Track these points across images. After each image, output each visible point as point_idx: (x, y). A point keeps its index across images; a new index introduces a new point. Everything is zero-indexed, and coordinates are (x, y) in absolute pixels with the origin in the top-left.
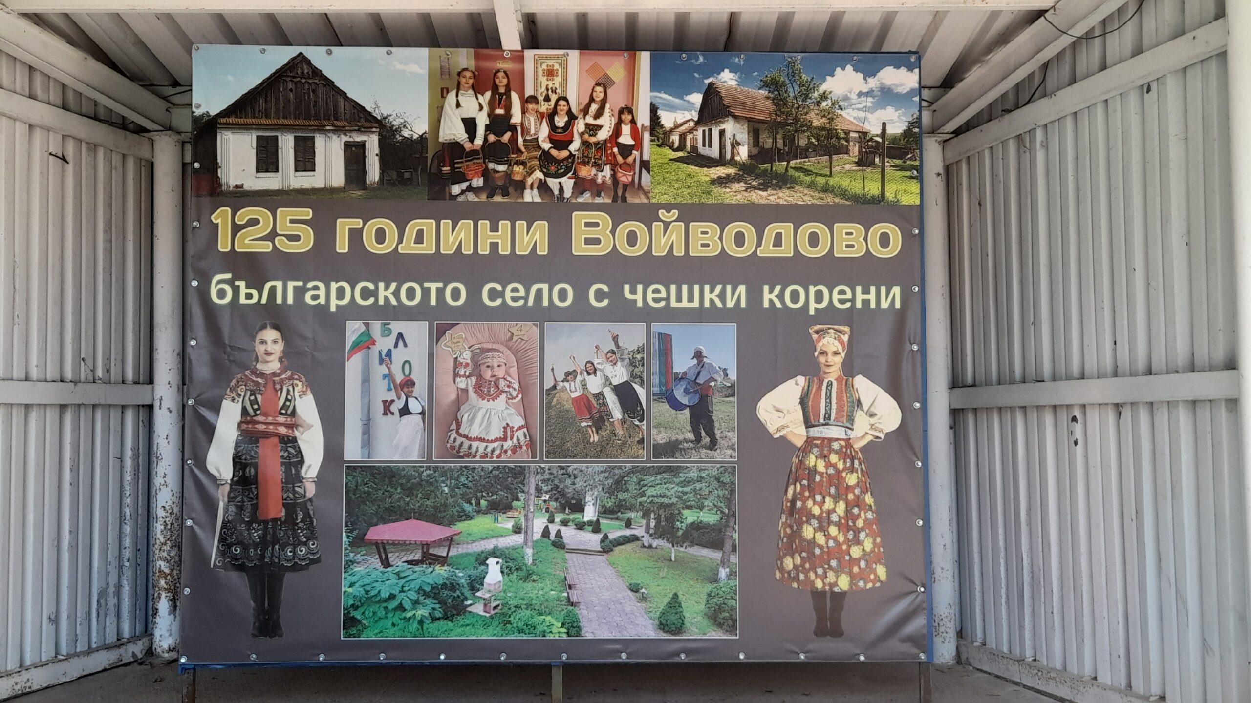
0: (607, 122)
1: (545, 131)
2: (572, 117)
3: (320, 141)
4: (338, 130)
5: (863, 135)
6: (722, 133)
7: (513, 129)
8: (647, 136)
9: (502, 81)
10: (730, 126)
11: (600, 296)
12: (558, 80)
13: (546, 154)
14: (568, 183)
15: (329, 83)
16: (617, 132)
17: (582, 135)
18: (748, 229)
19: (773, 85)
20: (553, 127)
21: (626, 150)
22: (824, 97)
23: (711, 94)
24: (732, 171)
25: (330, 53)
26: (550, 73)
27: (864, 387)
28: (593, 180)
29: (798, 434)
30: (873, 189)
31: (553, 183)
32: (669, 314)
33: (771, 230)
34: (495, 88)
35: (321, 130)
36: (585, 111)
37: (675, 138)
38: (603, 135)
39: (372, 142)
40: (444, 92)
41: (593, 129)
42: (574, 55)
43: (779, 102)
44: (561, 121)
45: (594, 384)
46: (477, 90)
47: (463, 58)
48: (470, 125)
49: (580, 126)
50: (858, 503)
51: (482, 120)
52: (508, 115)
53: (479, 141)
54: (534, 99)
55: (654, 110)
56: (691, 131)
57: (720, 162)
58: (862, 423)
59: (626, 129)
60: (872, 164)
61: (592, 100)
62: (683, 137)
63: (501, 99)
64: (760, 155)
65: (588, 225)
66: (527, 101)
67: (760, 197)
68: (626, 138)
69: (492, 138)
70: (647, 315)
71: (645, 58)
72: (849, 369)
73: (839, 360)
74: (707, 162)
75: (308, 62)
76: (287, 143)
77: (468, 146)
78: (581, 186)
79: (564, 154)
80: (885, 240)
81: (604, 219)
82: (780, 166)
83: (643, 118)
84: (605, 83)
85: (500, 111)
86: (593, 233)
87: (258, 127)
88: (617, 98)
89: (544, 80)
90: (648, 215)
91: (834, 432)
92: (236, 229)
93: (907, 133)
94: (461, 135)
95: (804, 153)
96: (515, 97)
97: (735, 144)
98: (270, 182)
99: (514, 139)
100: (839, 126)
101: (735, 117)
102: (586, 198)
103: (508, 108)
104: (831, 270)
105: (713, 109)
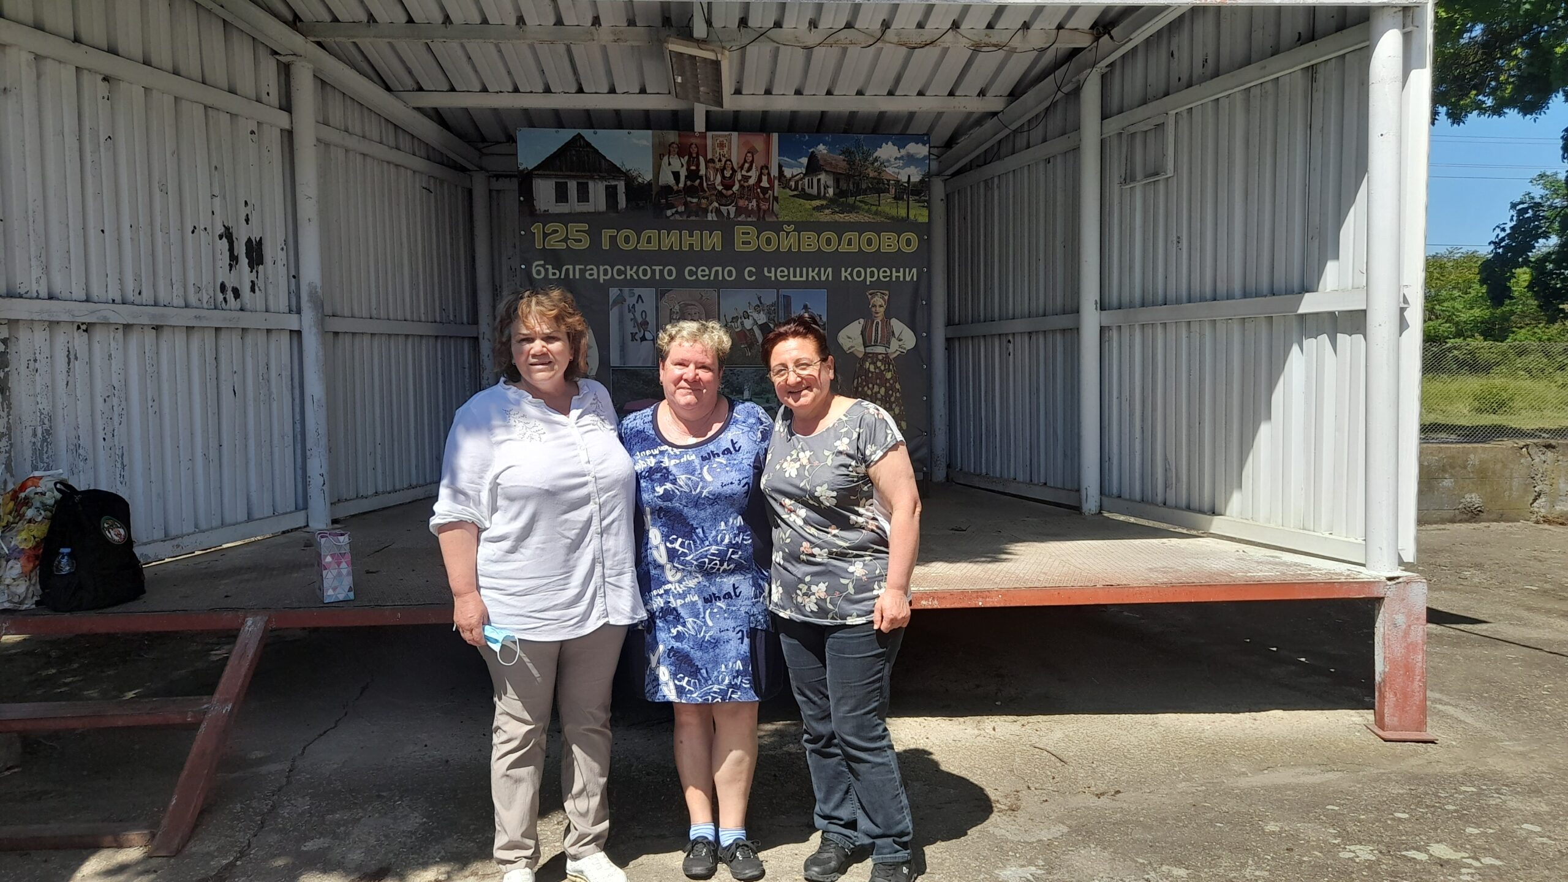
0: (754, 174)
1: (719, 178)
2: (734, 171)
3: (591, 184)
4: (602, 178)
5: (898, 181)
6: (819, 180)
7: (701, 178)
8: (776, 182)
9: (694, 150)
10: (823, 177)
11: (750, 274)
12: (726, 149)
13: (720, 192)
14: (732, 209)
15: (596, 151)
16: (760, 180)
17: (739, 181)
18: (833, 236)
19: (847, 153)
20: (723, 177)
21: (765, 190)
22: (876, 160)
23: (812, 158)
24: (824, 203)
25: (595, 133)
26: (722, 145)
27: (897, 325)
28: (747, 208)
29: (860, 350)
30: (903, 213)
31: (724, 209)
32: (789, 284)
33: (847, 236)
34: (690, 155)
35: (592, 178)
36: (742, 168)
37: (793, 184)
39: (621, 186)
40: (661, 156)
41: (746, 178)
43: (851, 163)
44: (728, 174)
45: (748, 324)
46: (680, 155)
47: (672, 136)
48: (676, 175)
49: (739, 177)
50: (892, 388)
51: (683, 174)
52: (698, 170)
53: (681, 185)
54: (712, 161)
55: (780, 167)
56: (801, 179)
57: (818, 197)
58: (894, 345)
59: (765, 178)
60: (902, 199)
61: (745, 161)
62: (797, 183)
63: (693, 160)
64: (840, 193)
65: (743, 233)
66: (707, 162)
67: (839, 217)
68: (765, 184)
69: (689, 183)
70: (777, 285)
71: (775, 137)
72: (888, 316)
73: (882, 310)
74: (810, 197)
75: (583, 138)
76: (572, 186)
77: (675, 188)
78: (739, 211)
79: (730, 192)
80: (908, 243)
81: (752, 230)
82: (851, 200)
83: (774, 172)
84: (752, 151)
85: (693, 168)
86: (746, 238)
87: (557, 176)
88: (759, 160)
89: (718, 149)
90: (777, 228)
91: (880, 350)
92: (545, 235)
93: (922, 181)
94: (671, 181)
95: (865, 192)
96: (701, 159)
97: (826, 187)
98: (563, 208)
99: (701, 184)
100: (884, 177)
101: (826, 171)
102: (742, 218)
103: (698, 165)
104: (879, 259)
105: (814, 167)
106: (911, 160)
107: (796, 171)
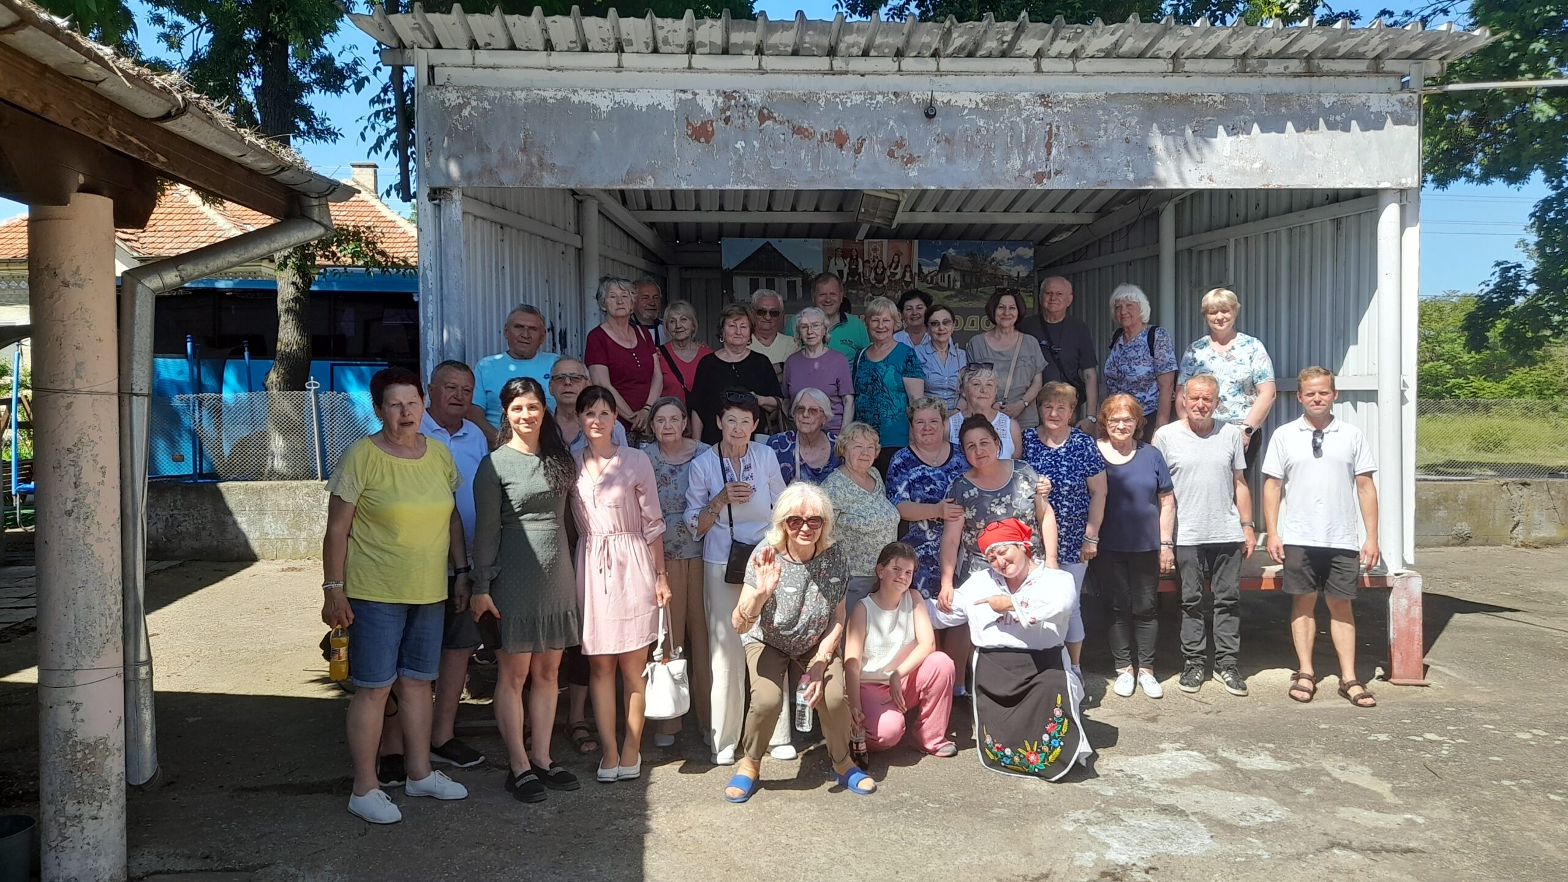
0: (899, 271)
1: (873, 275)
2: (884, 269)
3: (776, 280)
4: (785, 276)
5: (1010, 277)
6: (949, 276)
7: (859, 274)
8: (917, 278)
9: (854, 254)
10: (952, 273)
12: (878, 253)
13: (873, 285)
15: (780, 255)
16: (904, 276)
17: (889, 277)
19: (971, 254)
20: (876, 273)
21: (908, 284)
22: (993, 260)
23: (944, 259)
24: (953, 293)
25: (780, 241)
33: (970, 319)
34: (851, 257)
35: (777, 275)
36: (890, 267)
37: (929, 278)
38: (898, 277)
39: (799, 281)
40: (830, 258)
41: (894, 274)
42: (885, 241)
43: (974, 263)
44: (879, 271)
46: (844, 257)
47: (838, 243)
48: (841, 272)
49: (888, 273)
52: (857, 268)
53: (845, 280)
54: (868, 261)
55: (920, 265)
56: (936, 275)
57: (948, 289)
59: (908, 274)
61: (893, 261)
62: (932, 278)
63: (853, 261)
64: (965, 286)
66: (864, 262)
67: (964, 304)
68: (908, 279)
69: (850, 278)
71: (916, 242)
74: (943, 289)
75: (771, 245)
79: (881, 285)
83: (915, 270)
84: (898, 254)
85: (854, 267)
87: (751, 275)
88: (904, 261)
89: (872, 253)
93: (1028, 276)
95: (985, 285)
96: (859, 260)
99: (860, 279)
100: (999, 273)
101: (955, 269)
103: (857, 266)
105: (945, 266)
106: (1020, 260)
107: (931, 269)
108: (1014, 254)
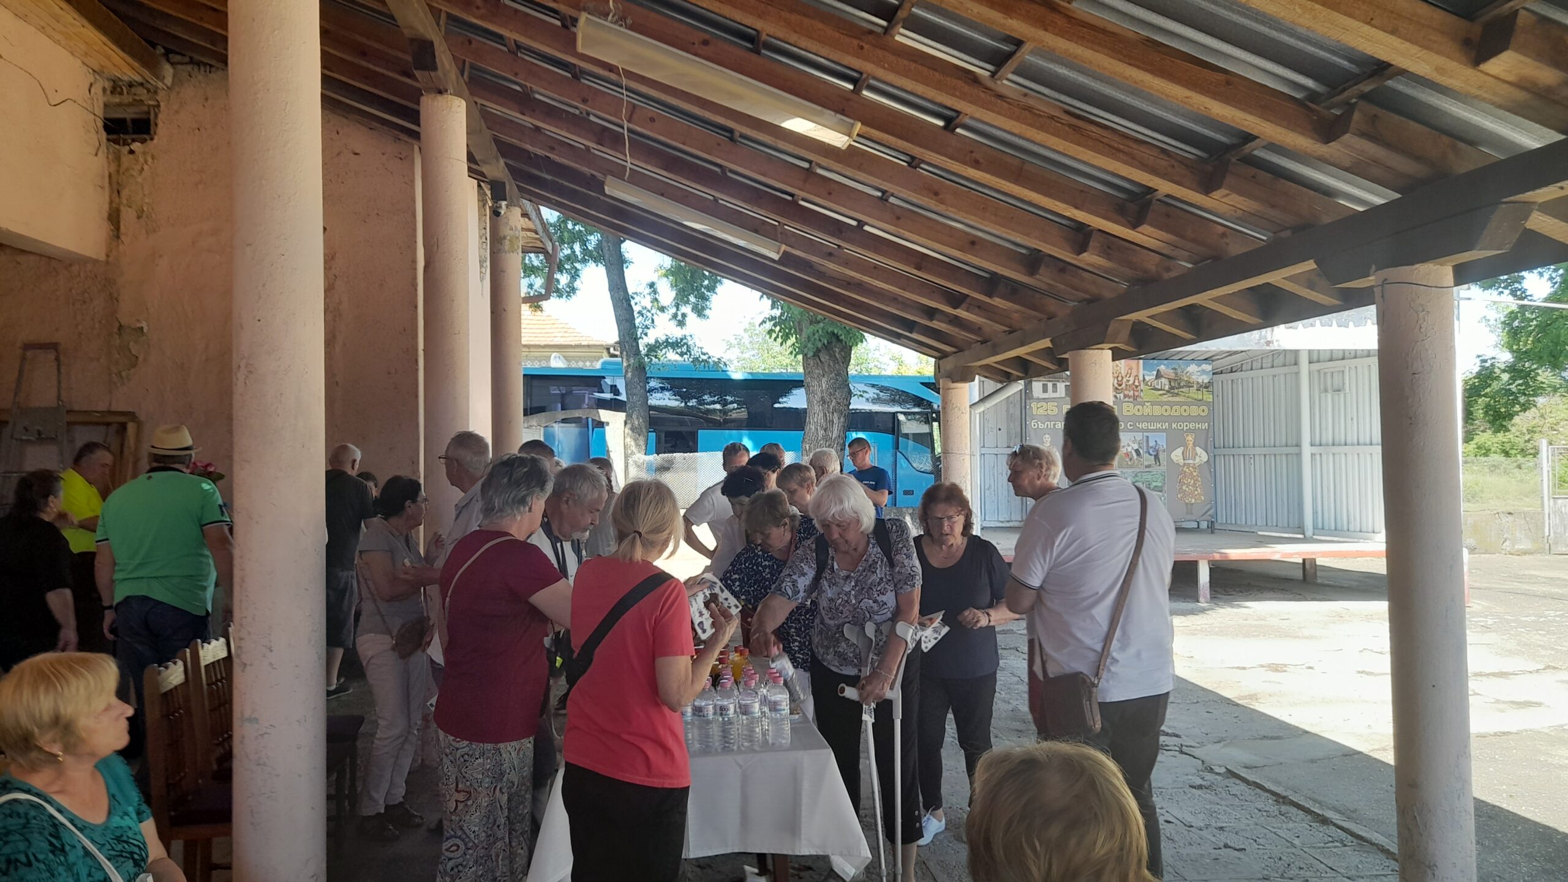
0: (1132, 379)
1: (1116, 381)
2: (1122, 378)
3: (1058, 384)
4: (1064, 382)
5: (1198, 383)
6: (1161, 382)
8: (1142, 383)
10: (1163, 380)
11: (1131, 425)
12: (1119, 368)
13: (1116, 388)
14: (1122, 395)
16: (1134, 382)
17: (1125, 382)
18: (1168, 408)
19: (1174, 369)
21: (1137, 387)
22: (1187, 372)
23: (1158, 372)
24: (1164, 392)
26: (1117, 366)
27: (1199, 450)
28: (1128, 395)
29: (1182, 462)
30: (1200, 397)
31: (1118, 395)
32: (1148, 430)
33: (1175, 408)
35: (1059, 382)
36: (1126, 376)
38: (1131, 382)
41: (1128, 381)
43: (1176, 374)
44: (1120, 379)
45: (1130, 449)
49: (1125, 380)
50: (1197, 480)
55: (1143, 375)
56: (1153, 381)
57: (1161, 390)
58: (1198, 459)
59: (1136, 381)
60: (1200, 390)
61: (1128, 373)
62: (1151, 383)
64: (1172, 388)
65: (1127, 406)
67: (1171, 399)
68: (1137, 383)
70: (1143, 431)
71: (1141, 362)
72: (1195, 445)
73: (1191, 443)
74: (1158, 390)
76: (1050, 385)
78: (1125, 396)
79: (1121, 387)
80: (1203, 411)
81: (1131, 405)
82: (1176, 391)
83: (1141, 378)
84: (1131, 368)
86: (1128, 409)
87: (1043, 381)
88: (1134, 373)
90: (1143, 404)
91: (1191, 462)
92: (1038, 408)
93: (1209, 382)
95: (1182, 387)
97: (1165, 385)
98: (1046, 396)
100: (1191, 381)
101: (1165, 378)
102: (1127, 399)
104: (1190, 419)
105: (1159, 376)
106: (1204, 372)
107: (1151, 377)
108: (1200, 369)
